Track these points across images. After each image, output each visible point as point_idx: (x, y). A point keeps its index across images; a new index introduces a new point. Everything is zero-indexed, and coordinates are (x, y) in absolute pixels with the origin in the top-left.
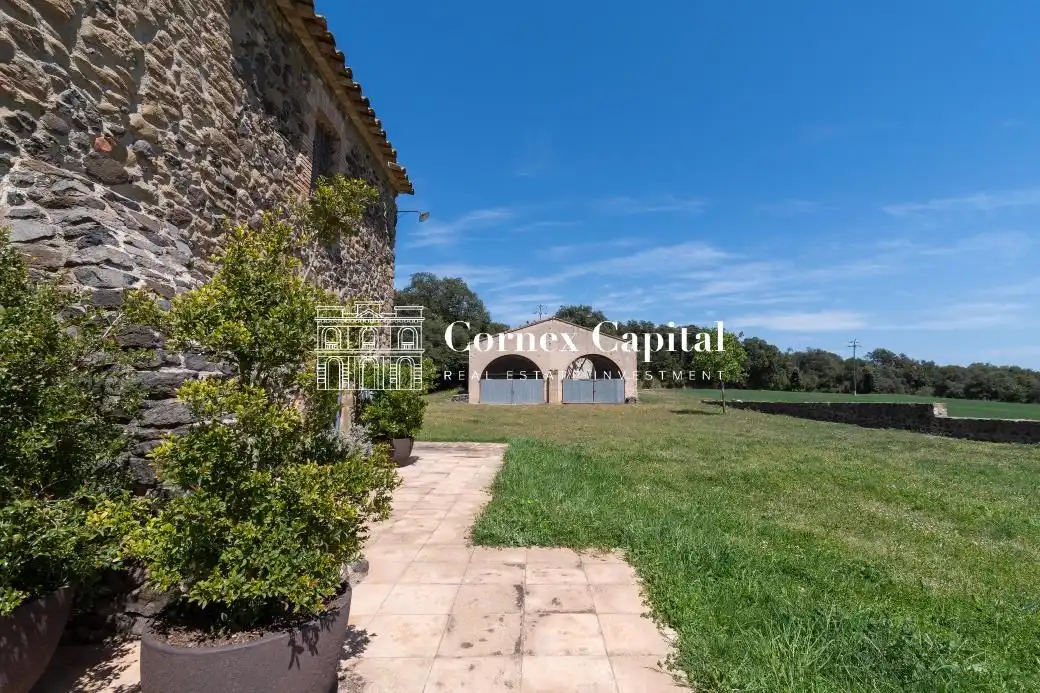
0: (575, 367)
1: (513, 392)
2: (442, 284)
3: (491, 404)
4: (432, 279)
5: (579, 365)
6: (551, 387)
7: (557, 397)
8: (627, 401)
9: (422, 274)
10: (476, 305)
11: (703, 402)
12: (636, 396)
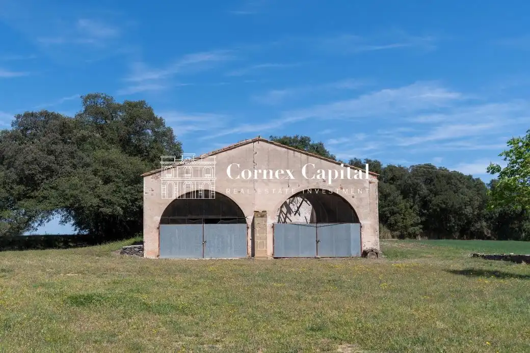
0: (289, 211)
1: (204, 242)
2: (120, 108)
3: (175, 257)
4: (108, 102)
5: (294, 208)
6: (257, 235)
7: (266, 248)
8: (365, 254)
9: (96, 96)
10: (164, 134)
11: (475, 256)
12: (378, 248)
